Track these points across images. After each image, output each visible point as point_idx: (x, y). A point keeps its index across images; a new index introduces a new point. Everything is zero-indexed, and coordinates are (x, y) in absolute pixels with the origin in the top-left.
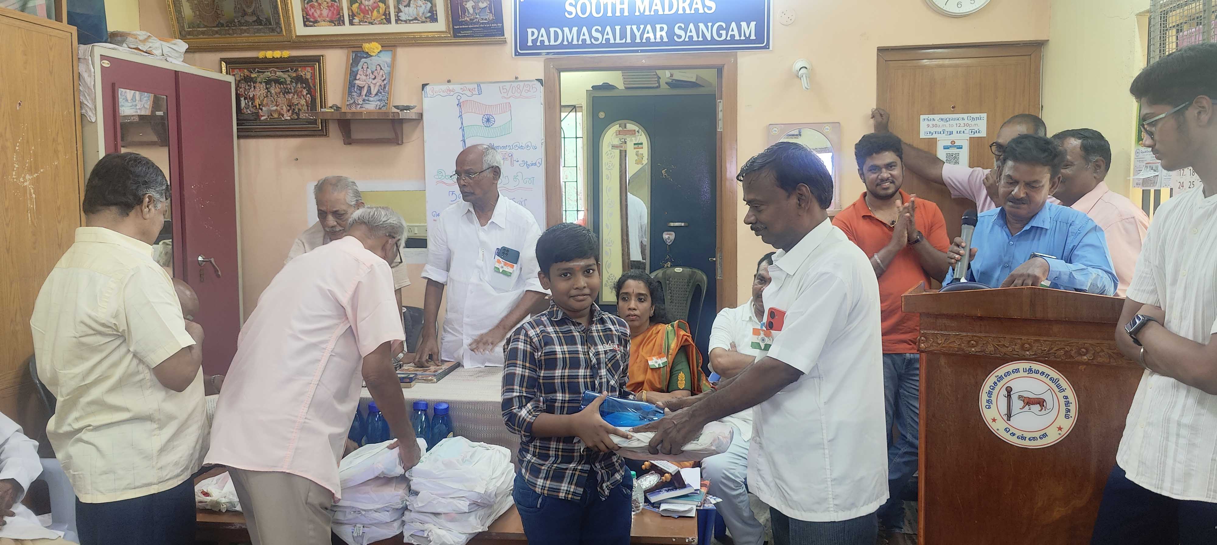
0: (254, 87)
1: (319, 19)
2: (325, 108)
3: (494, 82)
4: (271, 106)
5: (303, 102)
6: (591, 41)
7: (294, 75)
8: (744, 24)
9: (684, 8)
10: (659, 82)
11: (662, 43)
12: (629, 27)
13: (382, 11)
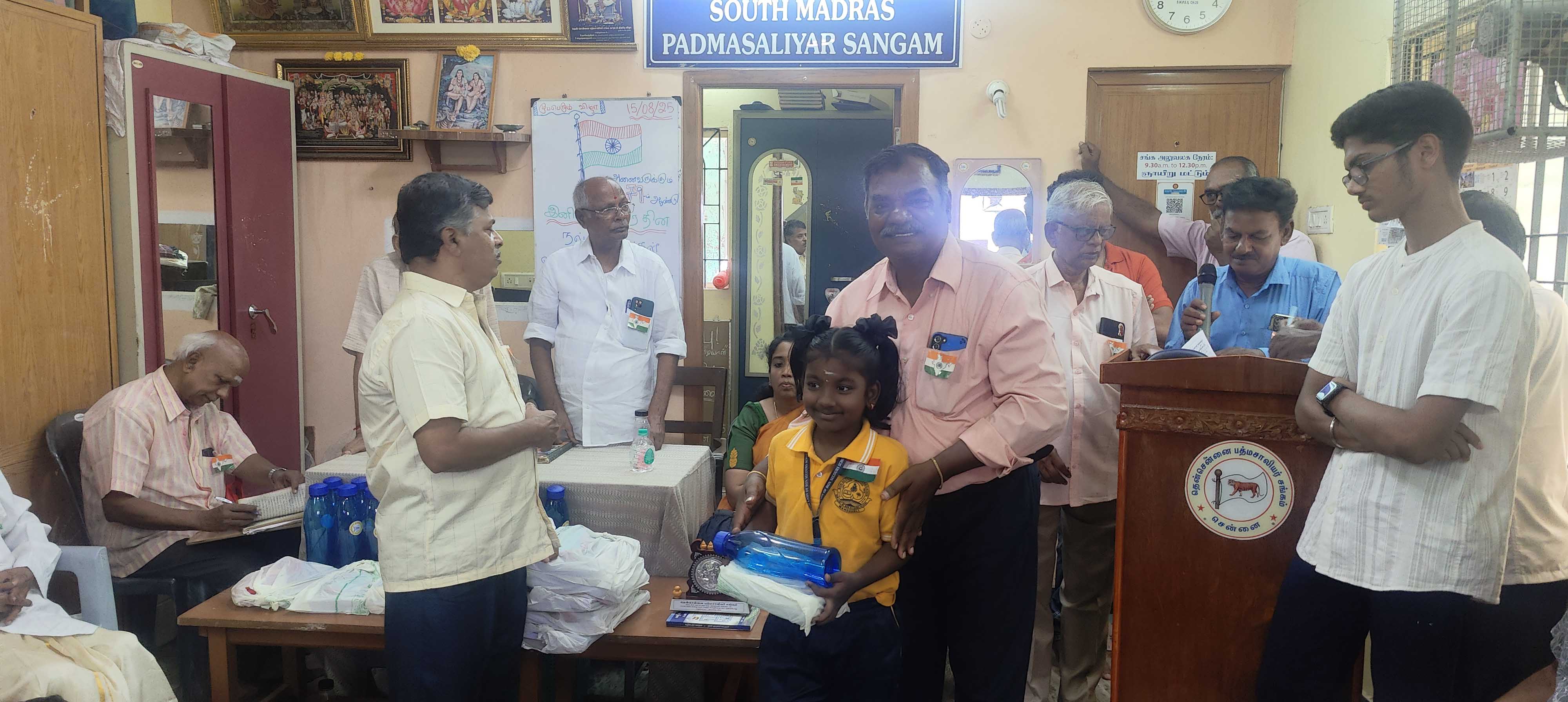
0: (319, 97)
1: (401, 14)
2: (408, 125)
3: (621, 99)
4: (339, 121)
5: (380, 117)
6: (741, 51)
7: (370, 83)
8: (928, 36)
9: (855, 13)
10: (823, 103)
11: (828, 56)
12: (788, 36)
13: (481, 5)
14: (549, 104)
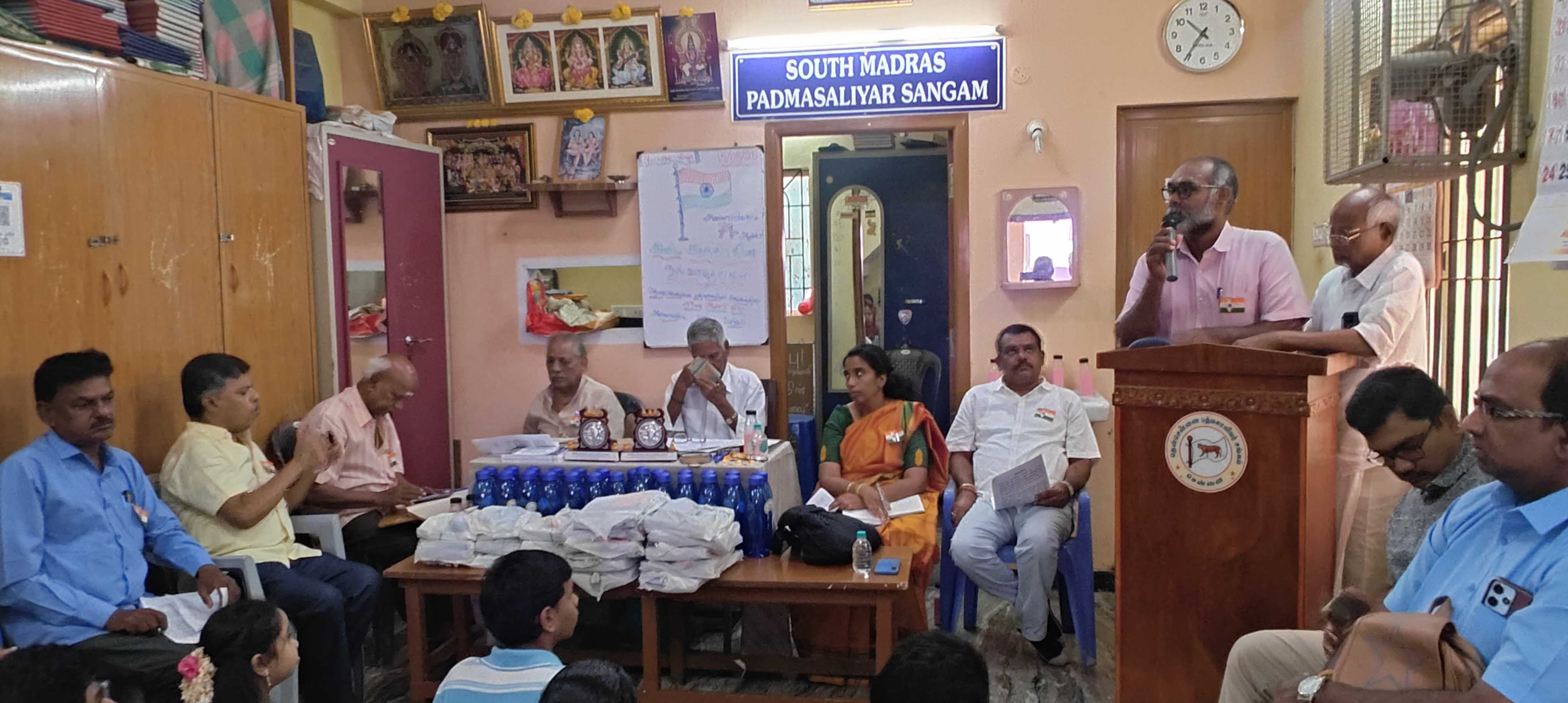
0: (462, 159)
1: (528, 85)
2: (535, 179)
3: (713, 149)
4: (479, 178)
5: (512, 173)
6: (814, 104)
7: (503, 144)
8: (975, 83)
9: (912, 68)
10: (893, 143)
11: (889, 105)
12: (853, 89)
13: (594, 75)
14: (652, 156)
